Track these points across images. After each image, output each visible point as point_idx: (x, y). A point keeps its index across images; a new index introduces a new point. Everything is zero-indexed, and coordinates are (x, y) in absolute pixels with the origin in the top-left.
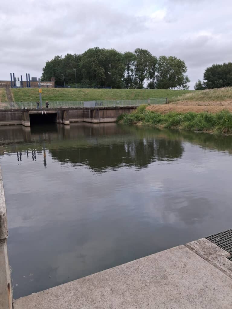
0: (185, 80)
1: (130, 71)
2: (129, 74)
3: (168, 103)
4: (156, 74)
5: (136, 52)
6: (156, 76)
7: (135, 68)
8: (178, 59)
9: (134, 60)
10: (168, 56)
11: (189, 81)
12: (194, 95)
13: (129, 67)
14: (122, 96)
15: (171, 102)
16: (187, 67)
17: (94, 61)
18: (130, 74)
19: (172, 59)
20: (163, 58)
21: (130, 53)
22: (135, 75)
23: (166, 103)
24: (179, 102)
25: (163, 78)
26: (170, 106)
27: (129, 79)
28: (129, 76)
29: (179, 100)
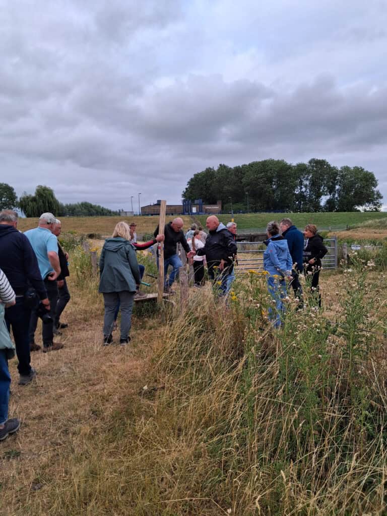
0: (376, 196)
1: (303, 186)
2: (302, 190)
3: (348, 229)
4: (337, 187)
5: (310, 162)
6: (338, 190)
7: (310, 183)
8: (365, 170)
9: (309, 173)
10: (351, 166)
11: (381, 198)
12: (373, 223)
13: (301, 181)
14: (300, 220)
15: (352, 228)
16: (378, 180)
17: (262, 178)
18: (304, 189)
19: (358, 170)
20: (346, 169)
21: (304, 165)
22: (310, 192)
23: (347, 230)
24: (358, 229)
25: (346, 193)
26: (349, 233)
27: (301, 196)
28: (302, 192)
29: (359, 227)
